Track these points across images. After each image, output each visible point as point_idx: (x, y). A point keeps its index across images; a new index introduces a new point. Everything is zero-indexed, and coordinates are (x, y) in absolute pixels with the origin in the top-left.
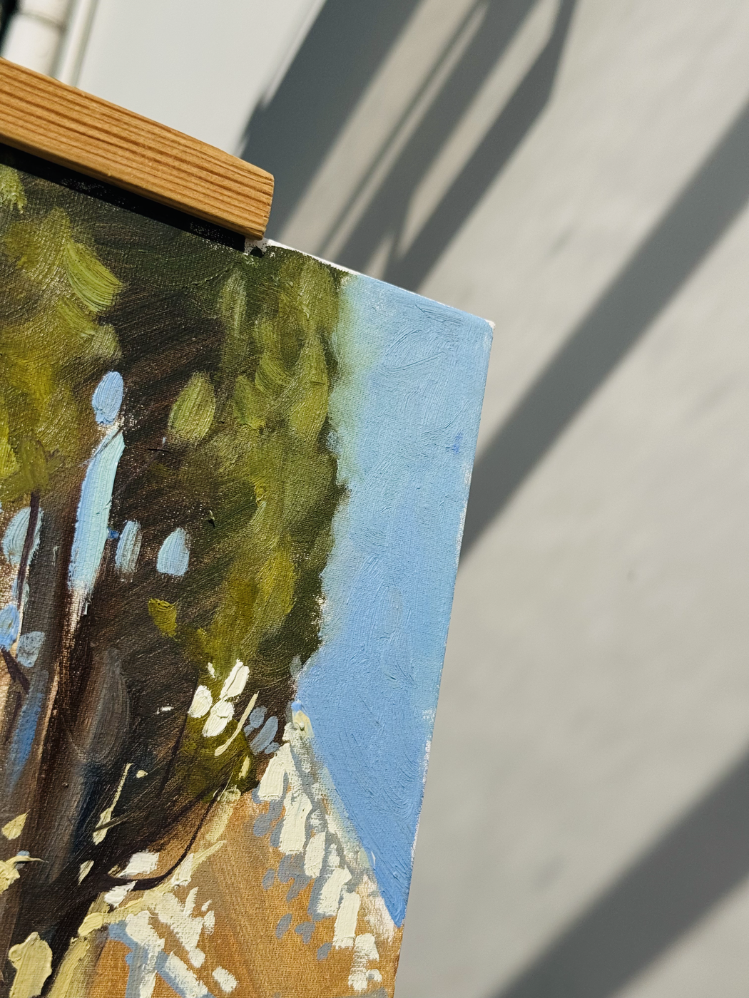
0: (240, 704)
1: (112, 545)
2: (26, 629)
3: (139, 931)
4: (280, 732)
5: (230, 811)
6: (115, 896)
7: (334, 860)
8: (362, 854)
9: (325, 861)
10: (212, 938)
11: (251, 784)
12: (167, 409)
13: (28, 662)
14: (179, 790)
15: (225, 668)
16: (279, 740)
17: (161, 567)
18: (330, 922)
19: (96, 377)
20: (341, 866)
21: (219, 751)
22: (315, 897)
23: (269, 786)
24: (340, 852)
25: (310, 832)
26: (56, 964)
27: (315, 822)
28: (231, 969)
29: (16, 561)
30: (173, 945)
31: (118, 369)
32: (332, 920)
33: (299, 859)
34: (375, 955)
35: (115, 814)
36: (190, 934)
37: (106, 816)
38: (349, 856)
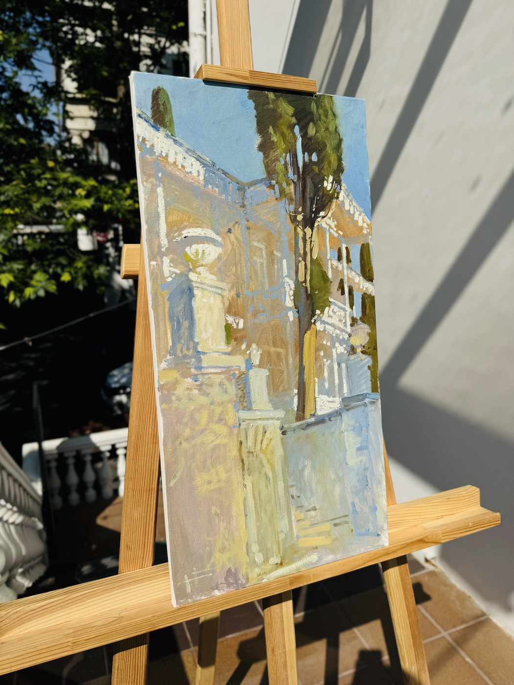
0: (332, 183)
1: (304, 157)
2: (294, 175)
3: (324, 225)
4: (341, 188)
5: (335, 203)
6: (319, 219)
7: (356, 210)
8: (361, 208)
9: (354, 211)
10: (337, 226)
11: (337, 198)
12: (307, 130)
13: (295, 180)
14: (325, 200)
15: (328, 177)
16: (341, 189)
17: (313, 160)
18: (357, 221)
19: (294, 127)
20: (357, 211)
21: (330, 193)
22: (354, 217)
23: (341, 197)
24: (356, 208)
25: (350, 205)
26: (312, 231)
27: (351, 204)
28: (341, 231)
29: (289, 163)
30: (330, 227)
31: (297, 124)
32: (358, 221)
33: (349, 210)
34: (367, 227)
35: (316, 205)
36: (333, 225)
37: (314, 206)
38: (358, 209)
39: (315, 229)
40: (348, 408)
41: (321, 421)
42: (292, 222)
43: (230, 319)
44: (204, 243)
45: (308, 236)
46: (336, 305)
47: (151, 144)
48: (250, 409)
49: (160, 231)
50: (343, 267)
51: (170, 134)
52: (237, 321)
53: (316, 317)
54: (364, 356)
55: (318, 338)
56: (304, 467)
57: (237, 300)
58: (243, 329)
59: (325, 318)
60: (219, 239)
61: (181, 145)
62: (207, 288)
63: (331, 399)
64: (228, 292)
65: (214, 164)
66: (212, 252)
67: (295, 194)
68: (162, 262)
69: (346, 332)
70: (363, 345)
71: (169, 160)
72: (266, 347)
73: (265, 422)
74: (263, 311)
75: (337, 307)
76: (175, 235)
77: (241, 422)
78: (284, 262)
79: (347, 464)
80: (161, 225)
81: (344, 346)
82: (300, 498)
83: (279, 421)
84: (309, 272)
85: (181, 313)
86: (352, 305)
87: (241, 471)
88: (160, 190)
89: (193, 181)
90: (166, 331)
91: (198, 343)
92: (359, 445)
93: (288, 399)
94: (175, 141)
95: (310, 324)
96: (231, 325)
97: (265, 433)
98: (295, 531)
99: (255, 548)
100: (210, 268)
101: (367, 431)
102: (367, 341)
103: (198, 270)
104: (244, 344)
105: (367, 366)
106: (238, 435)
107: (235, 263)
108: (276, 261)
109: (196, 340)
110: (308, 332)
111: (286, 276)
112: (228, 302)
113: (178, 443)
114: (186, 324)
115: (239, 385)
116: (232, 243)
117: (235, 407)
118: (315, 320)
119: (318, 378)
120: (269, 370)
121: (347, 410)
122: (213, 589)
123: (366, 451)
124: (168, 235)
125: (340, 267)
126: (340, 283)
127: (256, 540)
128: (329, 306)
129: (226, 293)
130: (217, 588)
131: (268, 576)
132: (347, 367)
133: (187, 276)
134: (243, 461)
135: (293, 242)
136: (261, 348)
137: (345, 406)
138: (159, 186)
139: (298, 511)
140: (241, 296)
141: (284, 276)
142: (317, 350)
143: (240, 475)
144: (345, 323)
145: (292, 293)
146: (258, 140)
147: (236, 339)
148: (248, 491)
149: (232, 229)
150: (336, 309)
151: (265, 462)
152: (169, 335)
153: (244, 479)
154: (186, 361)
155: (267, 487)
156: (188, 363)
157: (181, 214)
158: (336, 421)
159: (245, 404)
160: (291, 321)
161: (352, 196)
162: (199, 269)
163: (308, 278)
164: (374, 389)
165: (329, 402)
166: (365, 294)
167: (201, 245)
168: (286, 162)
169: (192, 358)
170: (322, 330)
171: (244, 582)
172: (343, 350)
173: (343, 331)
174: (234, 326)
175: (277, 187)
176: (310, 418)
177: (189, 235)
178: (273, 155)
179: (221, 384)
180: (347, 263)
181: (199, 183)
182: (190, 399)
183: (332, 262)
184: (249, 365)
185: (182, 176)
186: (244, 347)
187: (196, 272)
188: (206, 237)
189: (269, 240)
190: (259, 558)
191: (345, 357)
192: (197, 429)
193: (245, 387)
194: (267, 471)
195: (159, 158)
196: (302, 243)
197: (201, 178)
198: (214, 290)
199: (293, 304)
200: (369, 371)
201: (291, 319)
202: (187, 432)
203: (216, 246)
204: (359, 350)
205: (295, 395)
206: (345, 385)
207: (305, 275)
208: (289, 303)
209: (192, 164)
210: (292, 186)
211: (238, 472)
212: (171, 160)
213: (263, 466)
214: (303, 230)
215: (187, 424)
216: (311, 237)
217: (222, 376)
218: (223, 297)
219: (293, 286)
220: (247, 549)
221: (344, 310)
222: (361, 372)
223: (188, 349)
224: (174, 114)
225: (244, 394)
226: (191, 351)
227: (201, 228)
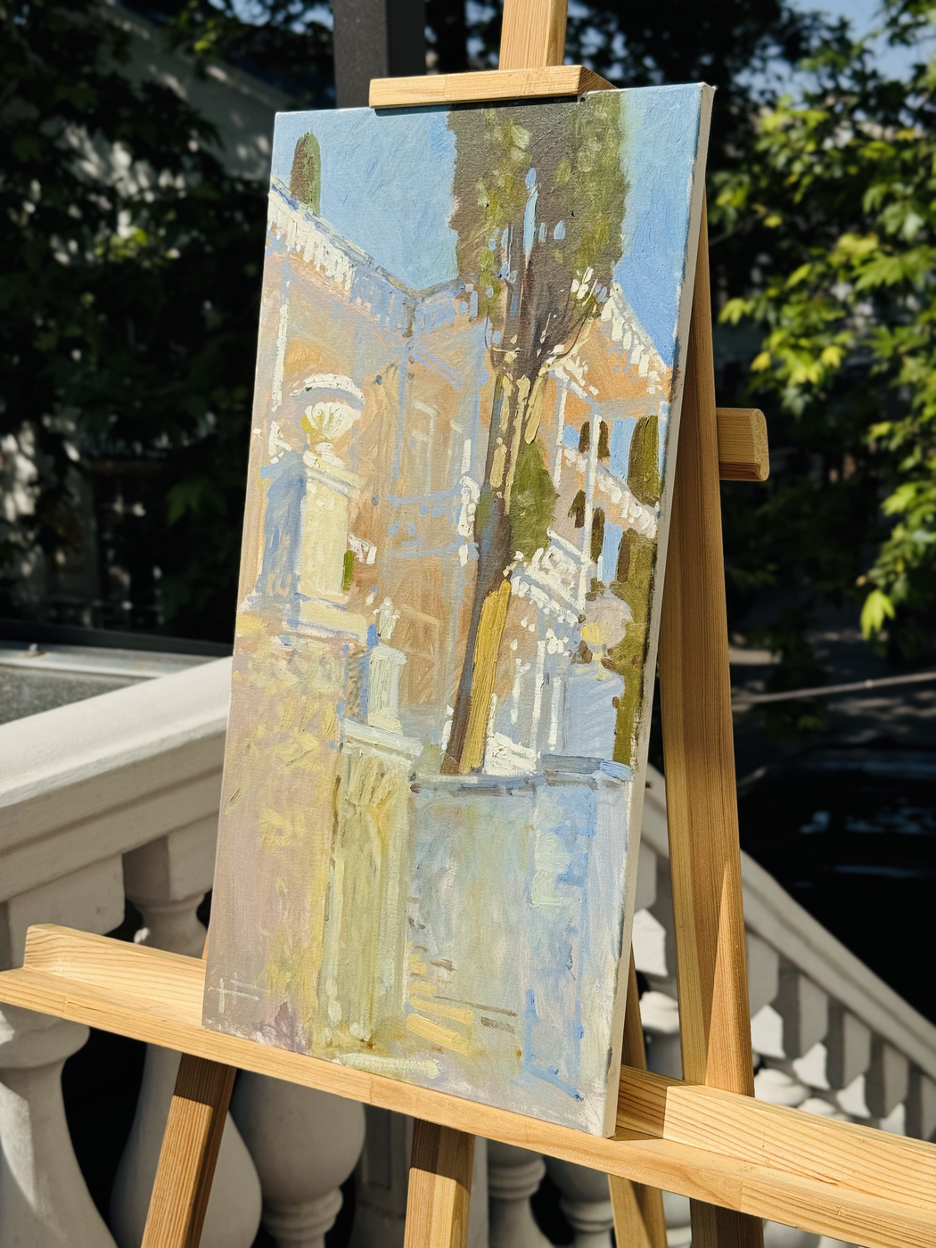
0: (591, 284)
1: (536, 234)
2: (511, 270)
3: (559, 373)
4: (608, 293)
5: (590, 326)
6: (549, 361)
7: (636, 342)
8: (649, 338)
9: (632, 342)
10: (587, 375)
11: (598, 315)
12: (553, 175)
13: (513, 282)
14: (569, 321)
15: (584, 270)
16: (608, 295)
17: (555, 238)
18: (636, 366)
19: (526, 173)
20: (640, 344)
21: (584, 304)
22: (629, 357)
23: (605, 314)
24: (639, 338)
25: (624, 331)
26: (532, 386)
27: (626, 327)
28: (596, 387)
29: (506, 247)
30: (573, 378)
31: (534, 167)
32: (638, 366)
33: (621, 342)
34: (659, 380)
35: (547, 332)
36: (578, 373)
37: (544, 333)
38: (643, 339)
39: (539, 381)
40: (551, 779)
41: (491, 788)
42: (493, 364)
43: (356, 544)
44: (334, 402)
45: (523, 394)
46: (560, 547)
47: (283, 233)
48: (363, 722)
49: (275, 379)
50: (588, 465)
51: (311, 213)
52: (366, 549)
53: (513, 566)
54: (606, 673)
55: (511, 612)
56: (443, 871)
57: (373, 509)
58: (374, 566)
59: (532, 570)
60: (358, 393)
61: (325, 231)
62: (328, 481)
63: (518, 748)
64: (359, 492)
65: (370, 261)
66: (345, 417)
67: (508, 310)
68: (269, 429)
69: (575, 611)
70: (609, 647)
71: (304, 259)
72: (409, 610)
73: (384, 756)
74: (414, 538)
75: (561, 552)
76: (294, 385)
77: (345, 741)
78: (468, 444)
79: (529, 900)
80: (276, 369)
81: (566, 640)
82: (425, 930)
83: (409, 762)
84: (513, 469)
85: (282, 522)
86: (596, 553)
87: (331, 833)
88: (284, 309)
89: (334, 292)
90: (257, 548)
91: (298, 578)
92: (561, 871)
93: (431, 721)
94: (317, 224)
95: (499, 578)
96: (355, 554)
97: (382, 775)
98: (405, 991)
99: (331, 988)
100: (338, 446)
101: (589, 847)
102: (620, 639)
103: (318, 448)
104: (372, 595)
105: (612, 697)
106: (336, 763)
107: (380, 440)
108: (451, 442)
109: (297, 572)
110: (494, 594)
111: (467, 474)
112: (356, 511)
113: (245, 745)
114: (286, 541)
115: (351, 670)
116: (379, 403)
117: (338, 710)
118: (511, 573)
119: (499, 697)
120: (407, 655)
121: (552, 784)
122: (256, 1029)
123: (577, 890)
124: (283, 385)
125: (582, 464)
126: (575, 501)
127: (335, 973)
128: (546, 547)
129: (355, 495)
130: (261, 1030)
131: (344, 1056)
132: (565, 689)
133: (300, 457)
134: (336, 815)
135: (490, 405)
136: (399, 608)
137: (546, 772)
138: (284, 304)
139: (418, 957)
140: (380, 502)
141: (463, 472)
142: (504, 635)
143: (328, 839)
144: (575, 589)
145: (472, 508)
146: (453, 207)
147: (359, 583)
148: (337, 876)
149: (384, 377)
150: (559, 555)
151: (373, 831)
152: (260, 555)
153: (333, 849)
154: (277, 605)
155: (369, 882)
156: (280, 611)
157: (307, 350)
158: (521, 798)
159: (356, 710)
160: (462, 565)
161: (632, 311)
162: (321, 447)
163: (510, 482)
164: (622, 754)
165: (514, 753)
166: (630, 530)
167: (329, 404)
168: (499, 245)
169: (286, 603)
170: (521, 595)
171: (304, 1043)
172: (561, 650)
173: (568, 606)
174: (360, 557)
175: (474, 298)
176: (469, 774)
177: (314, 386)
178: (476, 235)
179: (322, 661)
180: (600, 457)
181: (343, 295)
182: (273, 674)
183: (567, 453)
184: (374, 636)
185: (320, 284)
186: (370, 600)
187: (315, 452)
188: (339, 390)
189: (445, 398)
190: (335, 1012)
191: (564, 665)
192: (275, 731)
193: (360, 678)
194: (374, 851)
195: (291, 256)
196: (508, 409)
197: (348, 286)
198: (338, 486)
199: (471, 532)
200: (615, 711)
201: (464, 561)
202: (261, 731)
203: (353, 407)
204: (597, 656)
205: (447, 719)
206: (554, 726)
207: (505, 475)
208: (464, 528)
209: (337, 262)
210: (504, 296)
211: (326, 832)
212: (307, 258)
213: (368, 839)
214: (513, 383)
215: (262, 716)
216: (528, 398)
217: (328, 647)
218: (350, 500)
219: (476, 495)
220: (318, 984)
221: (577, 560)
222: (593, 708)
223: (283, 586)
224: (322, 179)
225: (358, 689)
226: (288, 589)
227: (334, 373)
